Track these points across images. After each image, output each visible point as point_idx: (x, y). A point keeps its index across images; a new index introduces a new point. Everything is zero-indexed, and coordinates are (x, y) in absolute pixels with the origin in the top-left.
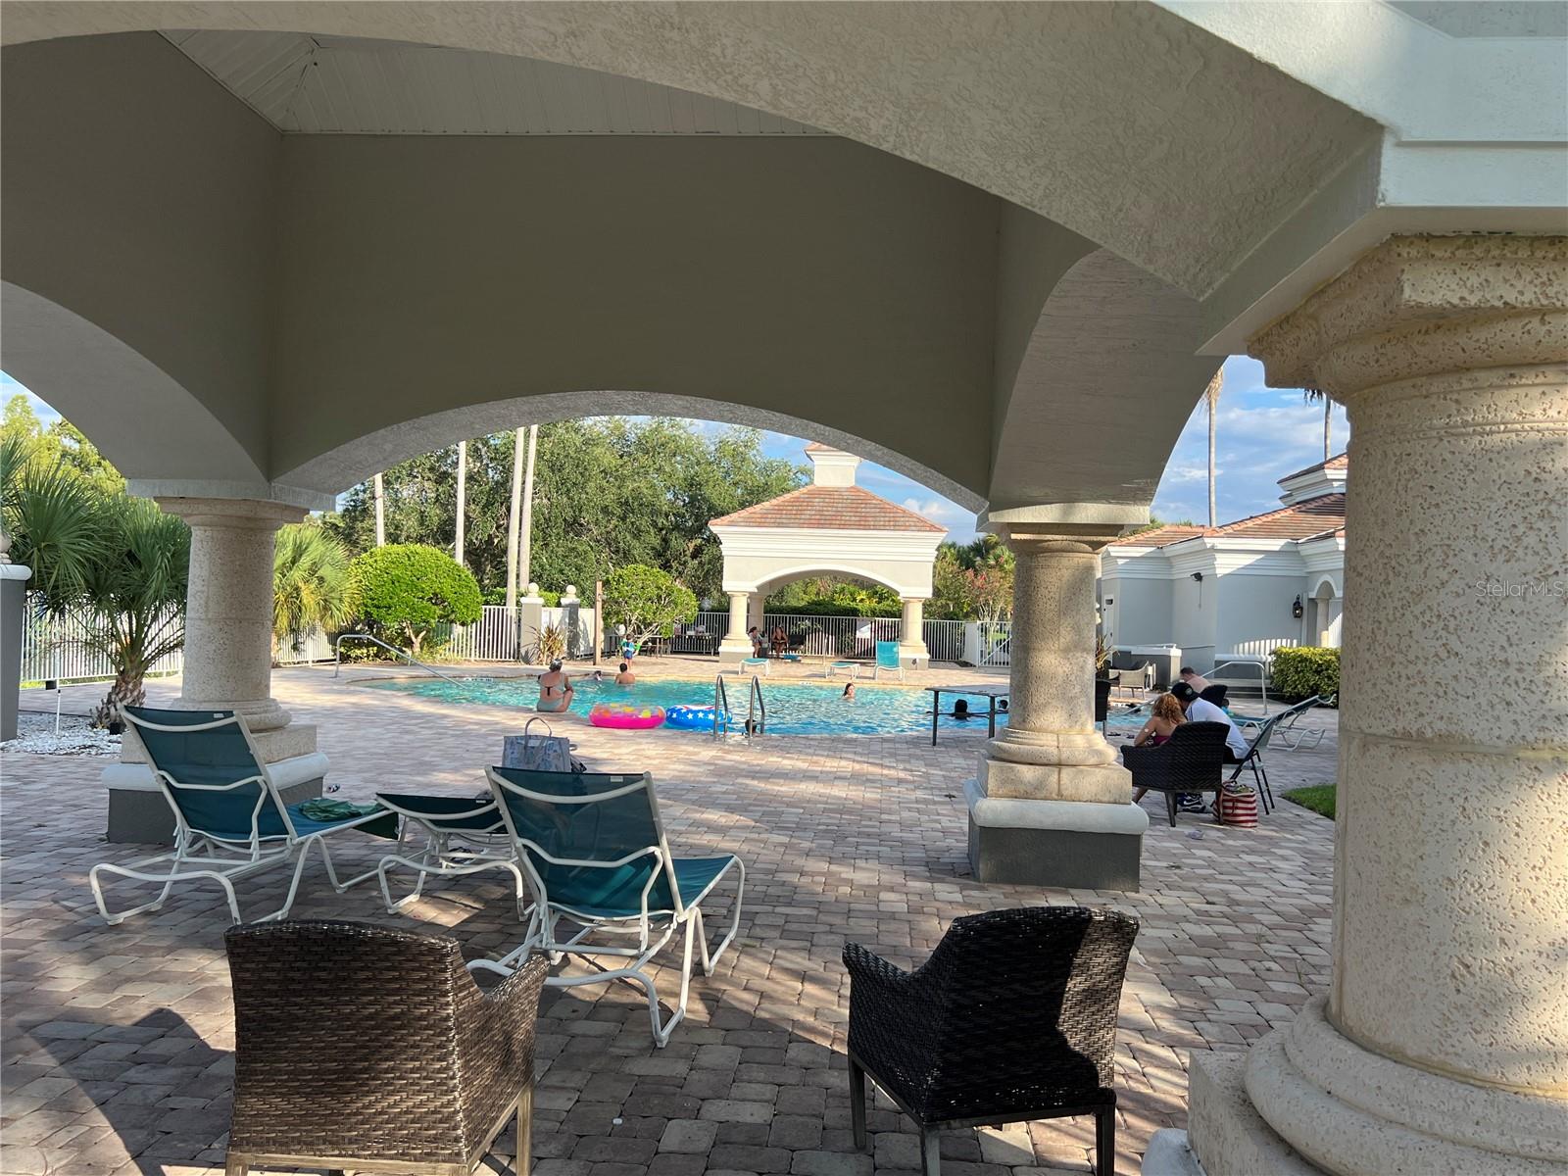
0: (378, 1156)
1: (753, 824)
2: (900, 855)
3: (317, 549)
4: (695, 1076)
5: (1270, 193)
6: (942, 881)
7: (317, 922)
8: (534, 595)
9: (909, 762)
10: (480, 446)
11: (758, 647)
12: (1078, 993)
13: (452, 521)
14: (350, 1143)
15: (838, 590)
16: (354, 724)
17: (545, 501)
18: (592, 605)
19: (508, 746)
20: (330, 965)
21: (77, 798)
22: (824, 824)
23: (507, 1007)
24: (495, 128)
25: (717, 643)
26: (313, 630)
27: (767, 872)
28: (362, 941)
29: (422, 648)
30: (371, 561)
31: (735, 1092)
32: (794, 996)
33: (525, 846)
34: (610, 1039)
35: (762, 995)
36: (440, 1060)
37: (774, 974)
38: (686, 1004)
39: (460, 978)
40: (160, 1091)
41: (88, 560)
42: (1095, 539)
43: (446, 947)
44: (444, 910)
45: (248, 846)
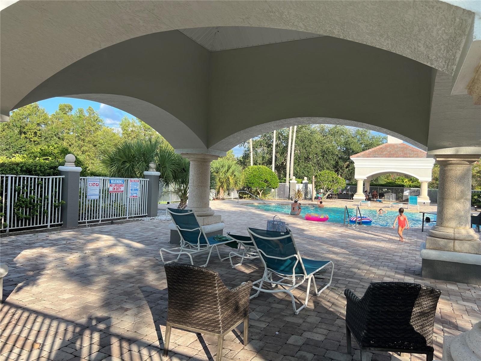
0: (201, 329)
1: (348, 253)
2: (396, 266)
3: (233, 167)
4: (304, 324)
5: (454, 38)
6: (408, 276)
7: (184, 264)
8: (294, 180)
9: (411, 237)
10: (280, 136)
11: (367, 197)
12: (417, 313)
13: (272, 158)
14: (194, 324)
15: (397, 178)
16: (239, 216)
17: (299, 151)
18: (312, 183)
19: (268, 223)
20: (188, 276)
21: (167, 232)
22: (372, 255)
23: (237, 294)
24: (267, 42)
25: (353, 195)
26: (233, 189)
27: (347, 268)
28: (194, 270)
29: (262, 195)
30: (248, 170)
31: (315, 330)
32: (343, 305)
33: (260, 251)
34: (282, 310)
35: (333, 304)
36: (215, 305)
37: (339, 299)
38: (307, 303)
39: (219, 283)
40: (165, 307)
41: (173, 170)
42: (470, 160)
43: (215, 274)
44: (247, 269)
45: (197, 246)
